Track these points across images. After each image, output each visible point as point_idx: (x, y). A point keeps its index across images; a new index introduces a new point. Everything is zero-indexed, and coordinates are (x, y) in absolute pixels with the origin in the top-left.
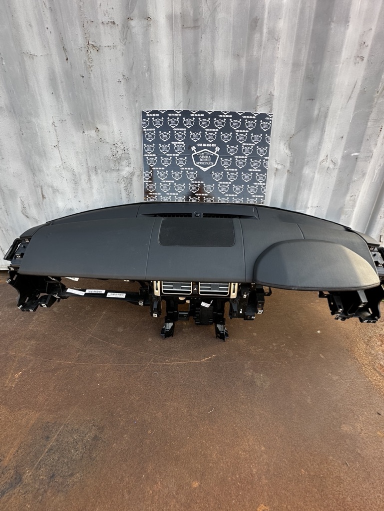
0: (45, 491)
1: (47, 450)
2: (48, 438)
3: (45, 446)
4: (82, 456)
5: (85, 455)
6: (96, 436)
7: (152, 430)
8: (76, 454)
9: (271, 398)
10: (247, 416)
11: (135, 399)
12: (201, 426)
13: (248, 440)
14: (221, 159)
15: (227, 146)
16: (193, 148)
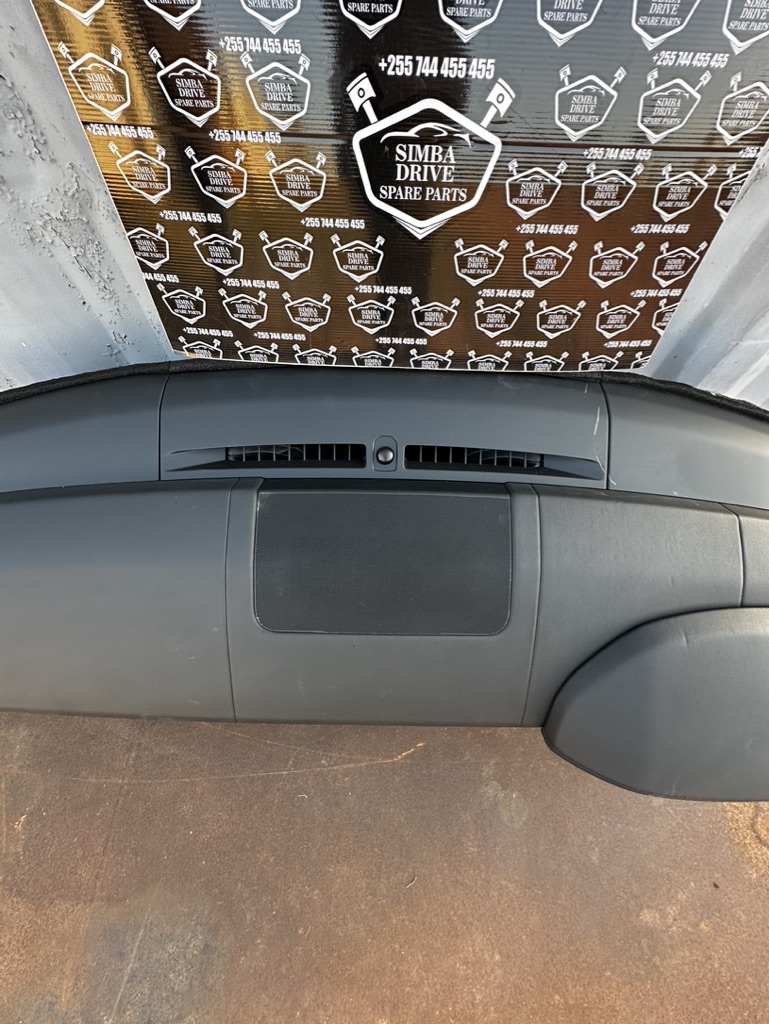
2: (121, 954)
3: (120, 970)
5: (195, 983)
7: (306, 929)
8: (179, 981)
9: (525, 851)
10: (476, 892)
11: (266, 861)
12: (392, 915)
13: (473, 941)
14: (510, 168)
15: (562, 76)
16: (361, 91)
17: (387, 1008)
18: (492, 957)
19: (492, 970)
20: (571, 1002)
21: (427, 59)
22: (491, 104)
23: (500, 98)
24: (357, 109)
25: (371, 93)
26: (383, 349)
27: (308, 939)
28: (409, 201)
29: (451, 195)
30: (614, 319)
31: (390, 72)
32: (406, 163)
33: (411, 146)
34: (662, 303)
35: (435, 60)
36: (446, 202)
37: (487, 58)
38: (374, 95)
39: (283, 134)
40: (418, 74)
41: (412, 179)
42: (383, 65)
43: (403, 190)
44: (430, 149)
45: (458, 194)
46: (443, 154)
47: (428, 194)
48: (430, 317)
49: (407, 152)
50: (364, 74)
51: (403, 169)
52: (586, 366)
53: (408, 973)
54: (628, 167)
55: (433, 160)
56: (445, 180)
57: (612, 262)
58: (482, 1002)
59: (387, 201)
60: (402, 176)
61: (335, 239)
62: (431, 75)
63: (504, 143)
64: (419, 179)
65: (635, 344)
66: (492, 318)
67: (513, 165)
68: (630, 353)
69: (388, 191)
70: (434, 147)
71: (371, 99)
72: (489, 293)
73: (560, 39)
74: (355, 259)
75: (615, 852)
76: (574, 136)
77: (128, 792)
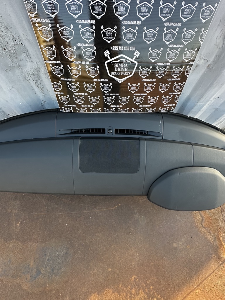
0: (52, 276)
1: (47, 260)
2: (45, 255)
3: (45, 258)
4: (63, 261)
5: (64, 261)
6: (66, 252)
7: (91, 248)
8: (60, 261)
9: (145, 230)
10: (133, 240)
11: (81, 233)
12: (112, 245)
13: (132, 251)
14: (140, 68)
15: (149, 50)
16: (107, 53)
17: (111, 266)
18: (136, 254)
19: (137, 257)
20: (155, 264)
21: (121, 47)
22: (135, 55)
23: (137, 54)
24: (106, 57)
25: (109, 53)
26: (112, 108)
27: (91, 251)
28: (118, 75)
29: (127, 74)
30: (166, 100)
31: (113, 50)
32: (117, 67)
33: (118, 64)
34: (176, 96)
35: (123, 47)
36: (126, 75)
37: (134, 46)
38: (110, 54)
39: (90, 62)
40: (119, 50)
41: (118, 70)
42: (112, 48)
43: (116, 73)
44: (122, 64)
45: (128, 74)
46: (125, 65)
47: (122, 74)
48: (123, 100)
49: (117, 65)
50: (108, 50)
51: (116, 68)
52: (160, 111)
53: (116, 258)
54: (165, 67)
55: (123, 67)
56: (125, 70)
57: (164, 87)
58: (134, 264)
59: (113, 75)
60: (116, 70)
61: (101, 83)
62: (122, 50)
63: (138, 63)
64: (120, 70)
65: (171, 105)
66: (137, 100)
67: (140, 67)
68: (170, 107)
69: (113, 73)
70: (123, 64)
71: (109, 55)
72: (136, 94)
73: (148, 43)
74: (105, 88)
75: (167, 230)
76: (153, 61)
77: (45, 216)
